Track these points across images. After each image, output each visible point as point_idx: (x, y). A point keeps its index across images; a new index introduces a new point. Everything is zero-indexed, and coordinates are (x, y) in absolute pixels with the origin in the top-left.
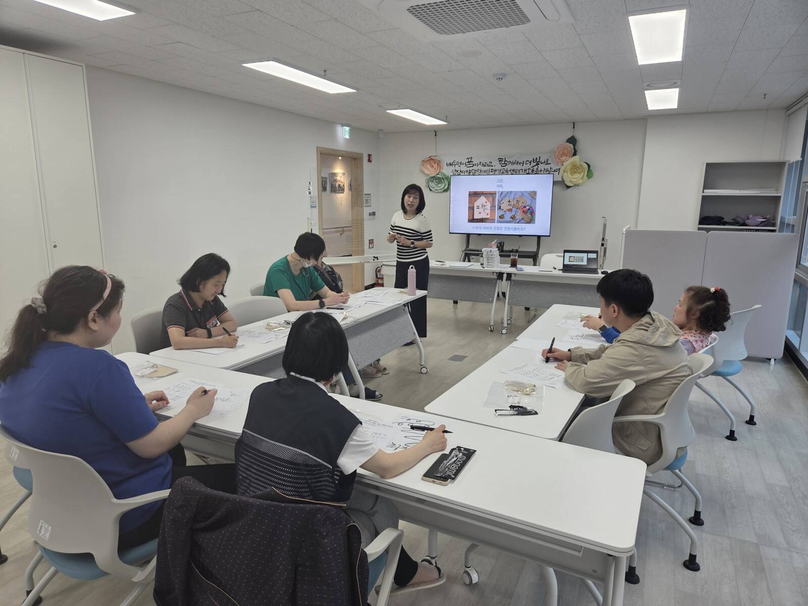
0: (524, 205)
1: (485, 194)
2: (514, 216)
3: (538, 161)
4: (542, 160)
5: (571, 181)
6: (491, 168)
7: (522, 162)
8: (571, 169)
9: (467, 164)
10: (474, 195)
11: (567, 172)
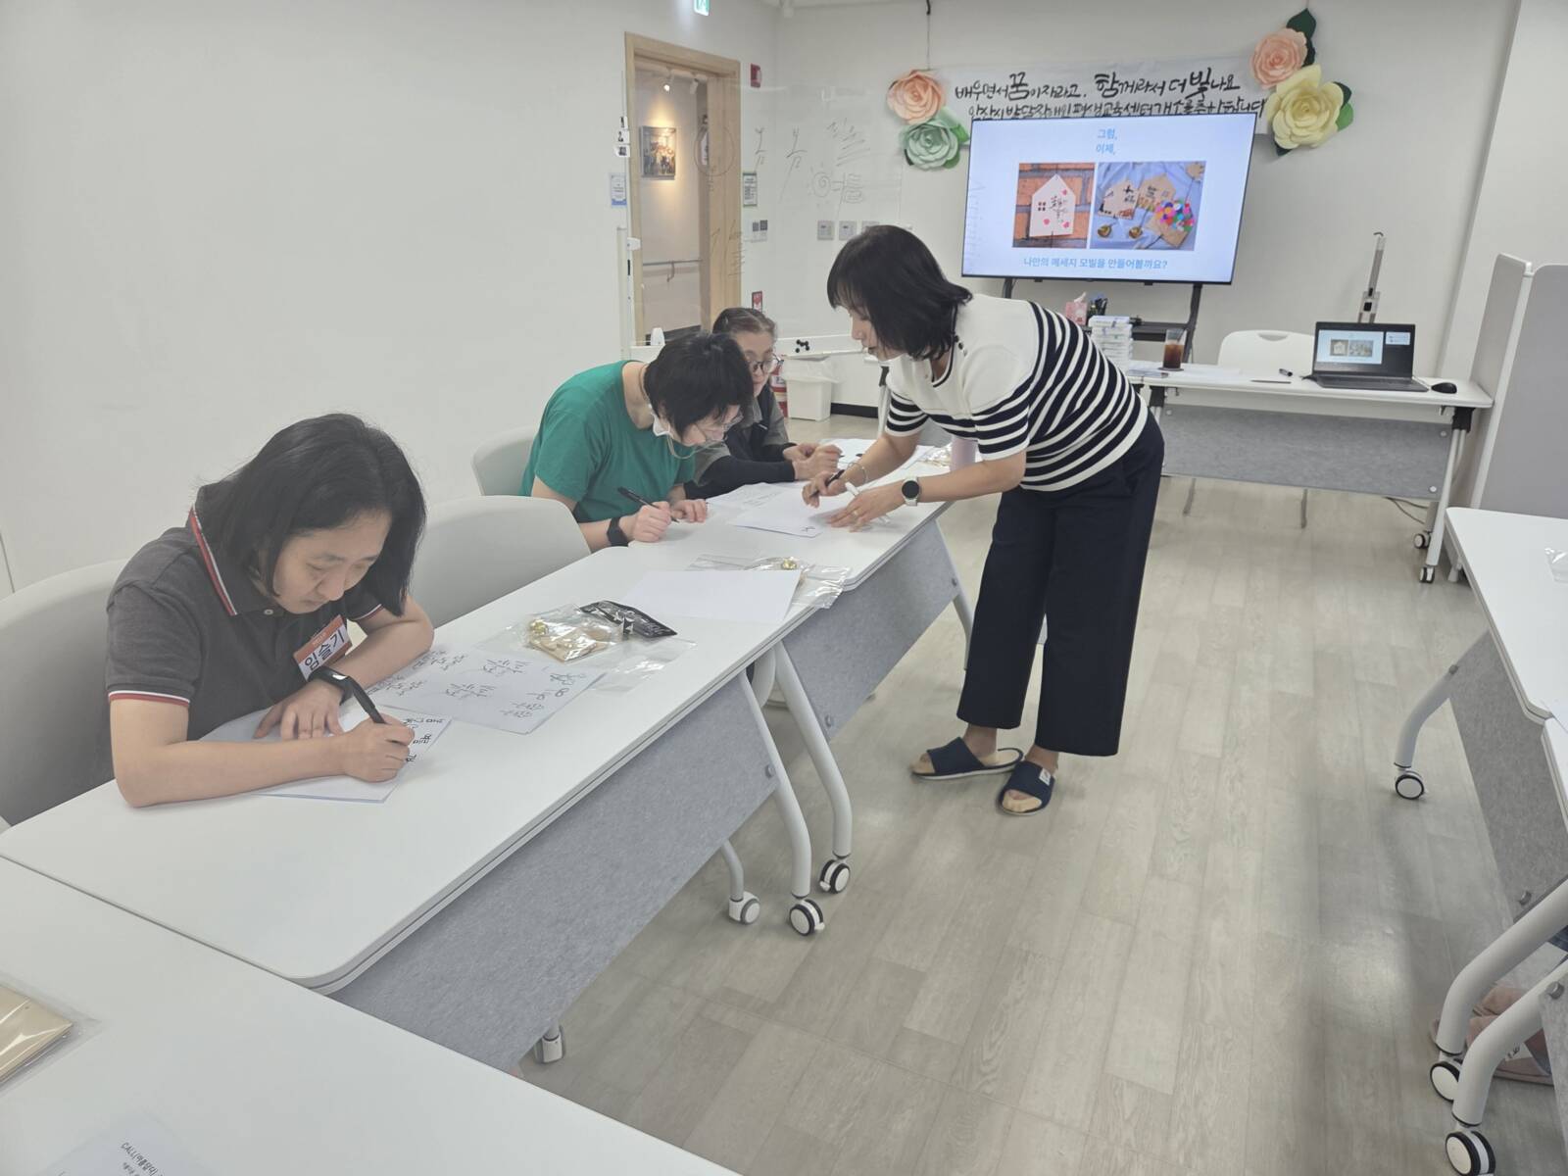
0: (1168, 200)
1: (1063, 170)
2: (1138, 229)
3: (1204, 79)
4: (1216, 78)
5: (1292, 135)
6: (1073, 101)
7: (1161, 85)
8: (1294, 105)
9: (1010, 90)
10: (1034, 174)
11: (1284, 111)
